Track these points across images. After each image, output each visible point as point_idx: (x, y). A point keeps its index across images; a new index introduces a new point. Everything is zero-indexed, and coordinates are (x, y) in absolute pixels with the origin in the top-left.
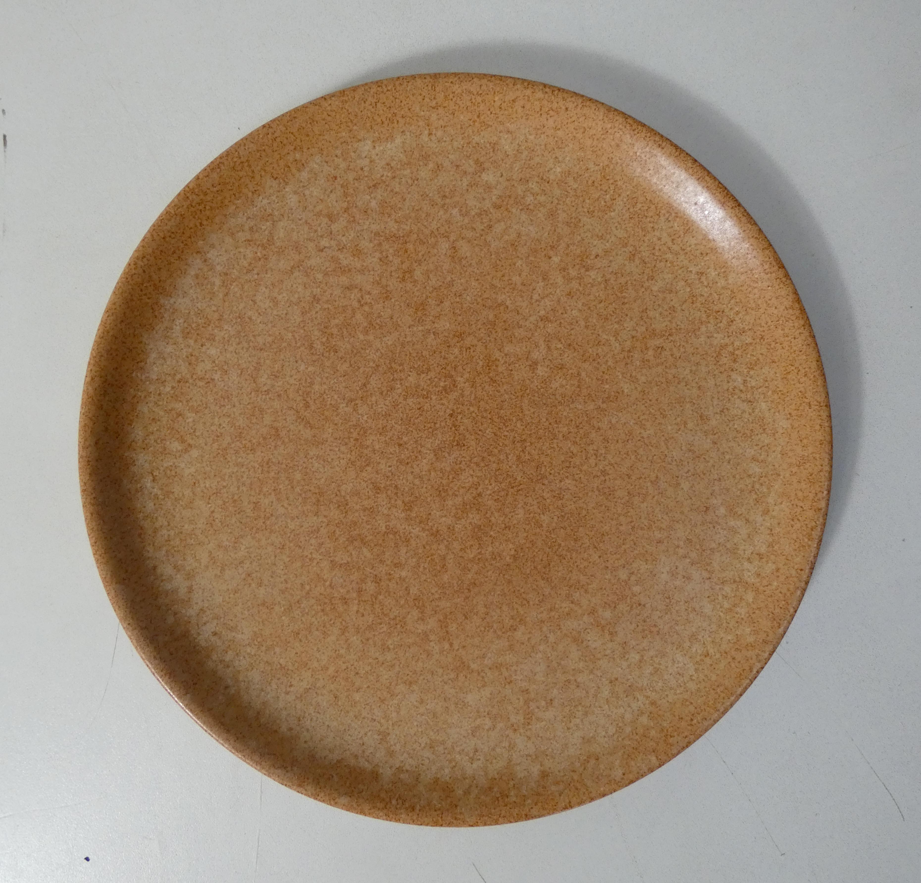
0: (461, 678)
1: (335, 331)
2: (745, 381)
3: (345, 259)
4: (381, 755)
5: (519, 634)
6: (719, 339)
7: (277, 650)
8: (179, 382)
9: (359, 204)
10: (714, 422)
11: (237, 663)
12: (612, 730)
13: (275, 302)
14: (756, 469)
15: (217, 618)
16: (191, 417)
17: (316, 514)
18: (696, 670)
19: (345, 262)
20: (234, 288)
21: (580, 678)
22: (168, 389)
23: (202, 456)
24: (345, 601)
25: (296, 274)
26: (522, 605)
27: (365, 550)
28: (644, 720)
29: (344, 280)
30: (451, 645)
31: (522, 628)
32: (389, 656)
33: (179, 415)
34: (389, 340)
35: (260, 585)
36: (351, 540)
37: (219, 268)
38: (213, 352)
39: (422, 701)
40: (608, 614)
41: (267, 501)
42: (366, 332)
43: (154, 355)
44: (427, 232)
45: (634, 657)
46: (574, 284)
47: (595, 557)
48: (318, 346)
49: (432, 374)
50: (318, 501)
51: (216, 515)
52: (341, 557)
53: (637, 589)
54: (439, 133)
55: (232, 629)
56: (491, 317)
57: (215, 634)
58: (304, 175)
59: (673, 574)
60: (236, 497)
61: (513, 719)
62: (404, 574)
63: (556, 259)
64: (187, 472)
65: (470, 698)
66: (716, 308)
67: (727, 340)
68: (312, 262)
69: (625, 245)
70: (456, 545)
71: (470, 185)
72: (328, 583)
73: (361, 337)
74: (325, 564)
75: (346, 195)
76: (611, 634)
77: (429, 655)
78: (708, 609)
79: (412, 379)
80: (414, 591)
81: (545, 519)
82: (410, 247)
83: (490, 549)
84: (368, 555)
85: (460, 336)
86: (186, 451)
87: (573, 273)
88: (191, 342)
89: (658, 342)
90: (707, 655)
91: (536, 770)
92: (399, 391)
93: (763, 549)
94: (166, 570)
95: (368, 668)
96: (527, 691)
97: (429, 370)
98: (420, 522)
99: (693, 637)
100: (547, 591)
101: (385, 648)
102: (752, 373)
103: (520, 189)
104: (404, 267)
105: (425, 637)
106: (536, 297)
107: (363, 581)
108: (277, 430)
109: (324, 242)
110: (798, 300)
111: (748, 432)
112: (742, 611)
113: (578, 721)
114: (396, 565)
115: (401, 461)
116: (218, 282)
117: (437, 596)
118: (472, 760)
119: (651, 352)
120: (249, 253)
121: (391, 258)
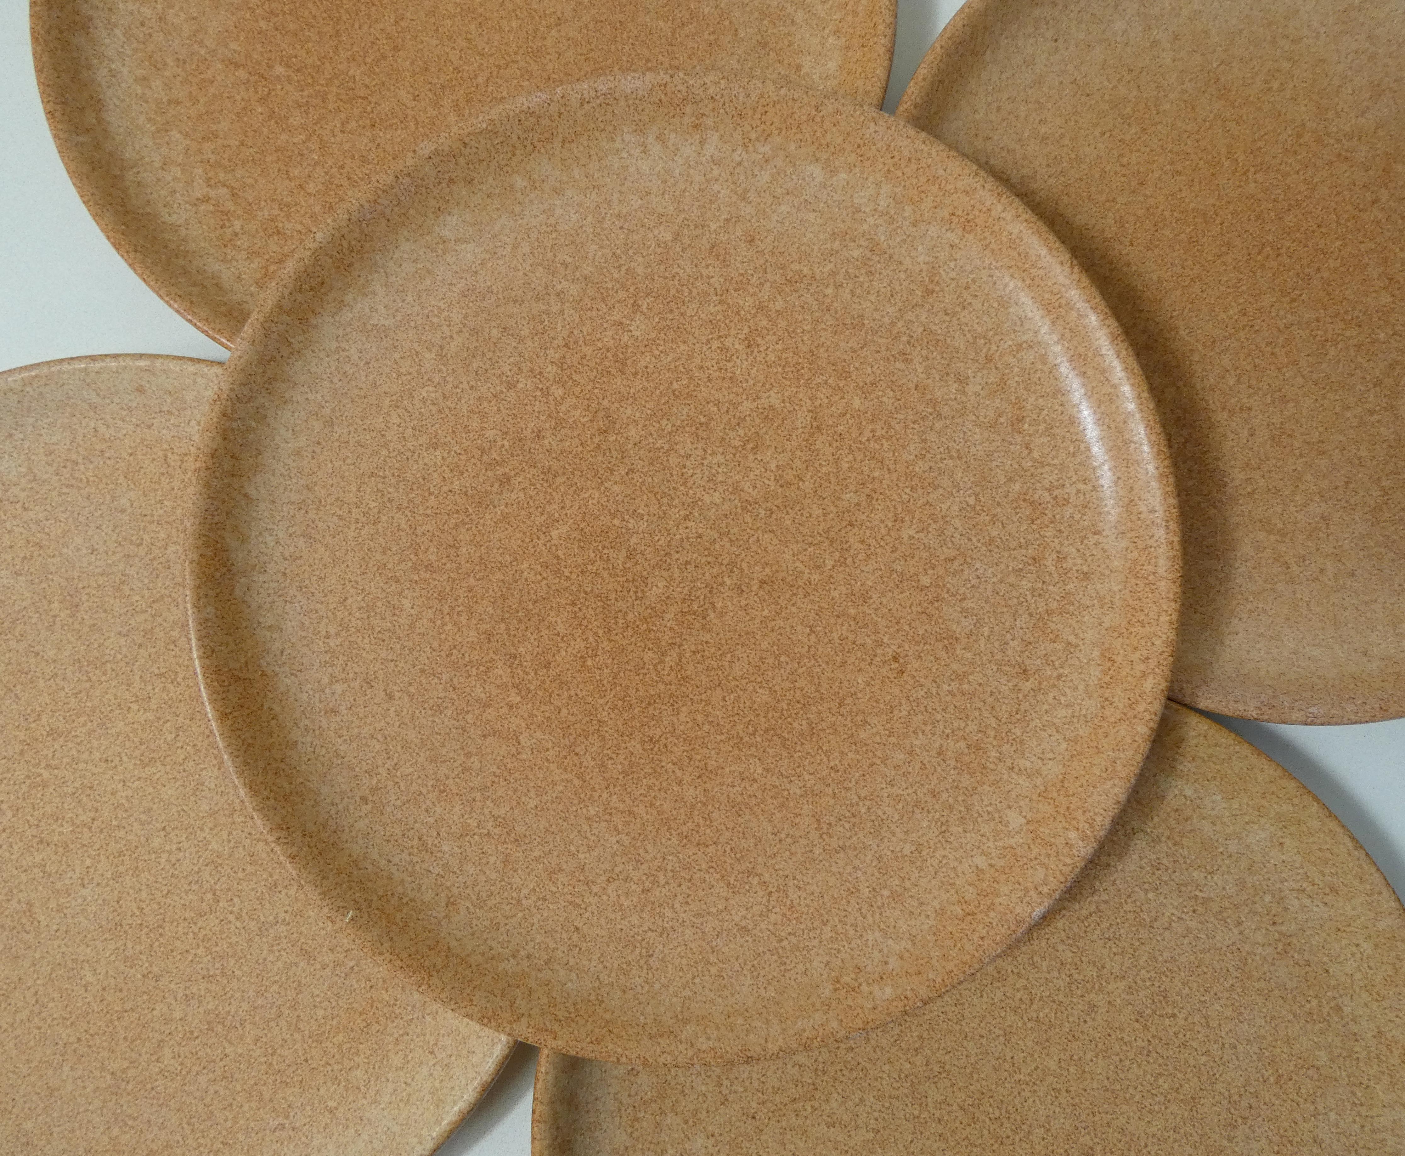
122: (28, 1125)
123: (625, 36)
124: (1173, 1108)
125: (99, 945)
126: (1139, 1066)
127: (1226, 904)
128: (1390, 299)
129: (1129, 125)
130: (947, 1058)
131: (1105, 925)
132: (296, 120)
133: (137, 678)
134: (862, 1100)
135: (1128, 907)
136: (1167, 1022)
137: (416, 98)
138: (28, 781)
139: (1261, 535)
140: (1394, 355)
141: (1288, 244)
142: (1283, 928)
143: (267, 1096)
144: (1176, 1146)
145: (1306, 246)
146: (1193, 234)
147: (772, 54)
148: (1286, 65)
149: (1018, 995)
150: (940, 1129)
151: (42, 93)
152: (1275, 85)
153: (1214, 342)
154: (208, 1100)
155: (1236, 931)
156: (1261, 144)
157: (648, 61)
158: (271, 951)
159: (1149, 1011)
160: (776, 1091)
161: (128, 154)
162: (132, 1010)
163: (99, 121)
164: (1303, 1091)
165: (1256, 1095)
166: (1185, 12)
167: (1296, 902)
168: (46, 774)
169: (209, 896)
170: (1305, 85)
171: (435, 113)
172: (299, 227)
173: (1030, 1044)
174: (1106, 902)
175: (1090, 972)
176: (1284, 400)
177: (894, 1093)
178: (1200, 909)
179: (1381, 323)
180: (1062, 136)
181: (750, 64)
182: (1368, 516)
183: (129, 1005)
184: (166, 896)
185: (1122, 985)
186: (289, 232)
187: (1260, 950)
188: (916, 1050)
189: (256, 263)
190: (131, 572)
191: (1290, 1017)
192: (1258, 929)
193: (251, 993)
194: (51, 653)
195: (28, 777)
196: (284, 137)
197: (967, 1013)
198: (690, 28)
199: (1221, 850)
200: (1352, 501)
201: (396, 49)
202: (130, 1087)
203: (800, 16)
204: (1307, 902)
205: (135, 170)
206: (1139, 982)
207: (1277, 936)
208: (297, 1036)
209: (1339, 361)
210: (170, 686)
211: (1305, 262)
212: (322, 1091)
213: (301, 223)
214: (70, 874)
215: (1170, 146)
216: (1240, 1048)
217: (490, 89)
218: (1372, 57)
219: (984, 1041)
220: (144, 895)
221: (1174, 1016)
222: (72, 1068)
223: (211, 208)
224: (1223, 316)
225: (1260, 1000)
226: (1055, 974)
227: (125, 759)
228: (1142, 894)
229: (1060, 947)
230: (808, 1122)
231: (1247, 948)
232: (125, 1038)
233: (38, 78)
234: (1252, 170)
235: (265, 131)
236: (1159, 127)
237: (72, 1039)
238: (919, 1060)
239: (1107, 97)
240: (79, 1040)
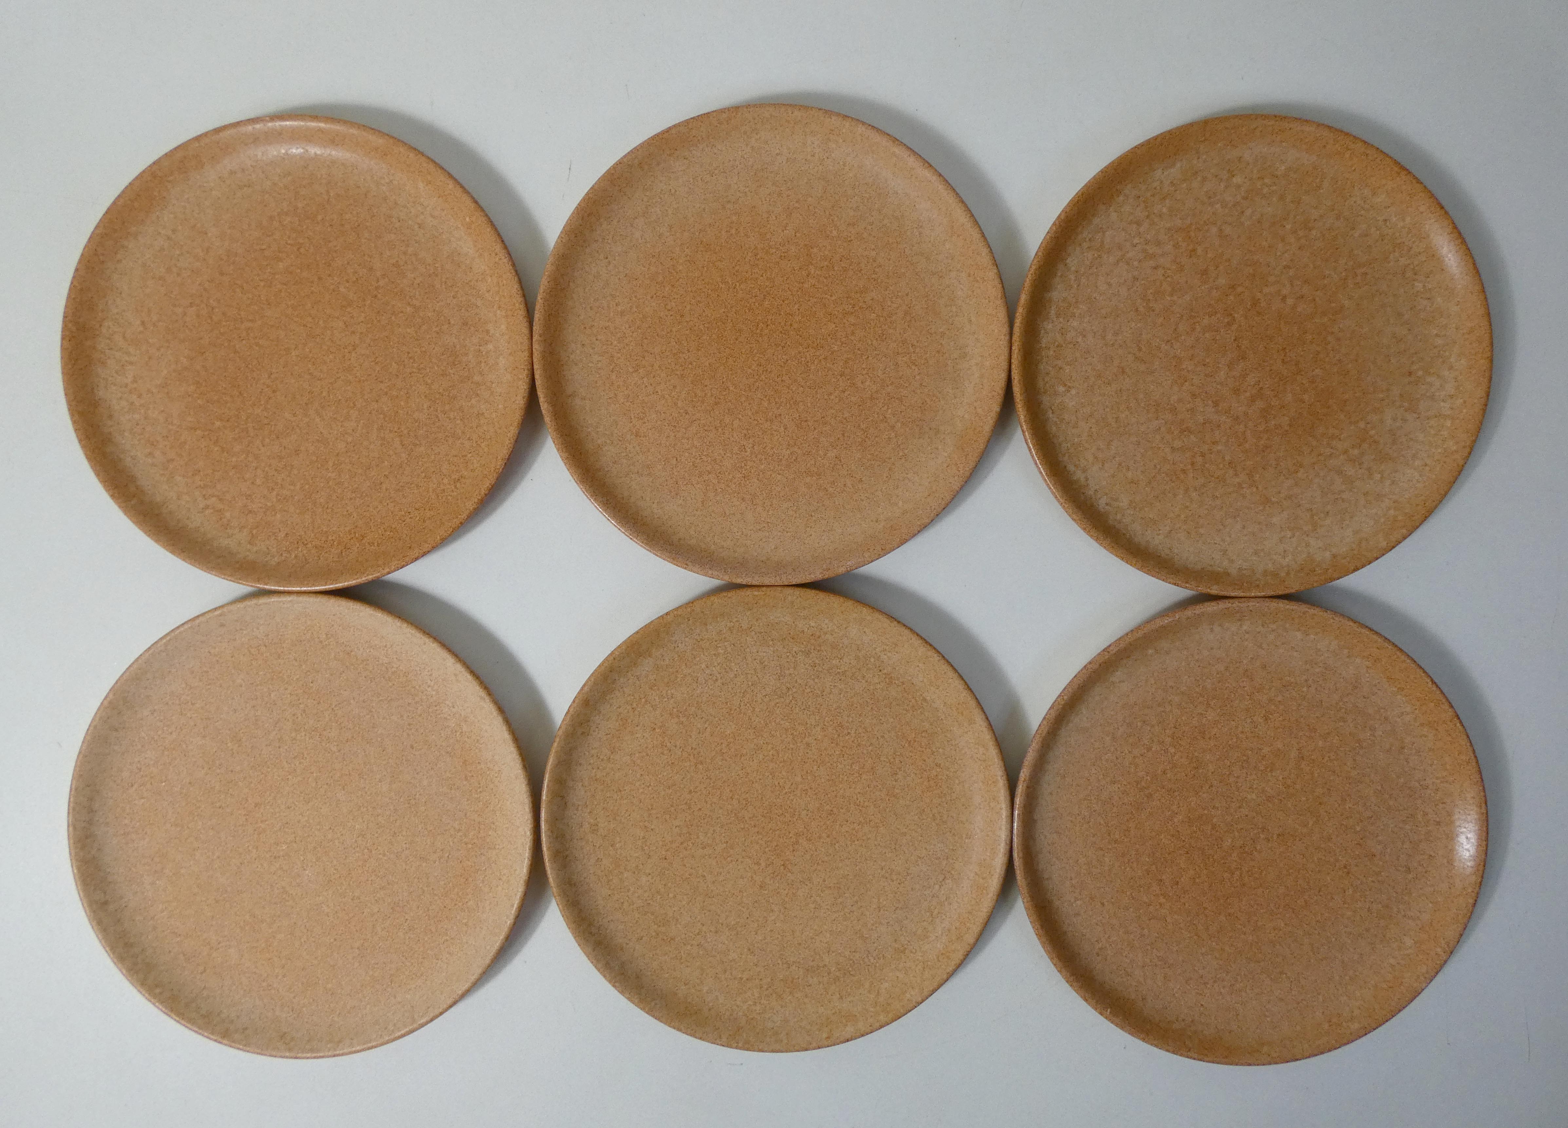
0: (1267, 508)
1: (1151, 297)
2: (1424, 286)
3: (1151, 249)
4: (1226, 563)
5: (1300, 475)
6: (1403, 261)
7: (1146, 509)
8: (1057, 347)
9: (1156, 211)
10: (1406, 317)
11: (1124, 521)
12: (1372, 523)
13: (1109, 284)
14: (1439, 341)
15: (1106, 494)
16: (1067, 369)
17: (1157, 419)
18: (1420, 476)
19: (1151, 252)
20: (1083, 280)
21: (1344, 496)
22: (1051, 353)
23: (1078, 393)
24: (1184, 471)
25: (1121, 264)
26: (1299, 455)
27: (1192, 437)
28: (1392, 512)
29: (1152, 263)
30: (1257, 488)
31: (1302, 470)
32: (1218, 502)
33: (1060, 368)
34: (1187, 297)
35: (1128, 469)
36: (1182, 431)
37: (1073, 269)
38: (1075, 324)
39: (1244, 527)
40: (1356, 452)
41: (1124, 415)
42: (1171, 295)
43: (1042, 332)
44: (1202, 223)
45: (1377, 477)
46: (1303, 241)
47: (1342, 417)
48: (1141, 309)
49: (1219, 315)
50: (1157, 410)
51: (1093, 430)
52: (1177, 444)
53: (1372, 432)
54: (1204, 157)
55: (1116, 500)
56: (1251, 271)
57: (1107, 504)
58: (1121, 198)
59: (1394, 419)
60: (1104, 416)
61: (1305, 528)
62: (1219, 448)
63: (1288, 227)
64: (1071, 404)
65: (1275, 520)
66: (1398, 242)
67: (1408, 262)
68: (1130, 255)
69: (1333, 210)
70: (1250, 424)
71: (1226, 187)
72: (1171, 462)
73: (1169, 298)
74: (1167, 450)
75: (1146, 207)
76: (1360, 464)
77: (1244, 497)
78: (1421, 437)
79: (1206, 321)
80: (1228, 458)
81: (1306, 397)
82: (1192, 234)
83: (1273, 423)
84: (1195, 439)
85: (1233, 287)
86: (1069, 391)
87: (1301, 233)
88: (1061, 320)
89: (1363, 270)
90: (1426, 465)
91: (1327, 554)
92: (1199, 330)
93: (1453, 392)
94: (1071, 468)
95: (1206, 512)
96: (1311, 510)
97: (1216, 313)
98: (1226, 413)
99: (1414, 457)
100: (1314, 443)
101: (1215, 497)
102: (1428, 279)
103: (1259, 184)
104: (1191, 247)
105: (1240, 485)
106: (1278, 254)
107: (1193, 456)
108: (1123, 369)
109: (1136, 241)
110: (1455, 227)
111: (1431, 319)
112: (1445, 433)
113: (1348, 522)
114: (1213, 443)
115: (1206, 375)
116: (1072, 277)
117: (1243, 459)
118: (1284, 557)
119: (1359, 278)
120: (1090, 255)
121: (1180, 244)
122: (329, 986)
123: (391, 343)
124: (864, 777)
125: (325, 894)
126: (841, 764)
127: (854, 670)
128: (834, 326)
129: (664, 287)
130: (747, 795)
131: (800, 704)
132: (237, 448)
133: (285, 763)
134: (714, 831)
135: (809, 690)
136: (847, 738)
137: (294, 415)
138: (256, 832)
139: (808, 480)
140: (845, 356)
141: (770, 317)
142: (885, 671)
143: (434, 930)
144: (872, 794)
145: (780, 315)
146: (719, 332)
147: (472, 328)
148: (734, 218)
149: (771, 753)
150: (756, 830)
151: (105, 486)
152: (733, 231)
153: (750, 386)
154: (407, 942)
155: (864, 681)
156: (737, 268)
157: (409, 353)
158: (406, 865)
159: (836, 736)
160: (671, 842)
161: (158, 499)
162: (354, 916)
163: (137, 487)
164: (923, 744)
165: (901, 755)
166: (670, 212)
167: (886, 657)
168: (263, 826)
169: (366, 851)
170: (749, 225)
171: (307, 420)
172: (260, 505)
173: (784, 773)
174: (796, 692)
175: (801, 729)
176: (796, 403)
177: (729, 821)
178: (843, 678)
179: (833, 341)
180: (631, 308)
181: (462, 338)
182: (859, 448)
183: (351, 915)
184: (345, 859)
185: (818, 729)
186: (256, 510)
187: (879, 686)
188: (731, 798)
189: (246, 532)
190: (259, 713)
191: (905, 712)
192: (874, 676)
193: (406, 887)
194: (238, 768)
195: (255, 830)
196: (234, 459)
197: (749, 771)
198: (424, 327)
199: (841, 645)
200: (849, 443)
201: (274, 392)
202: (369, 951)
203: (479, 303)
204: (889, 654)
205: (165, 506)
206: (826, 724)
207: (884, 676)
208: (436, 898)
209: (818, 370)
210: (302, 760)
211: (783, 324)
212: (458, 918)
213: (260, 502)
214: (296, 867)
215: (690, 289)
216: (886, 736)
217: (331, 397)
218: (780, 194)
219: (762, 781)
220: (335, 862)
221: (849, 733)
222: (338, 953)
223: (212, 511)
224: (750, 371)
225: (888, 710)
226: (784, 736)
227: (297, 803)
228: (812, 682)
229: (782, 722)
230: (693, 851)
231: (872, 687)
232: (357, 931)
233: (99, 479)
234: (738, 284)
235: (223, 459)
236: (681, 280)
237: (332, 940)
238: (735, 802)
239: (647, 276)
240: (335, 940)
